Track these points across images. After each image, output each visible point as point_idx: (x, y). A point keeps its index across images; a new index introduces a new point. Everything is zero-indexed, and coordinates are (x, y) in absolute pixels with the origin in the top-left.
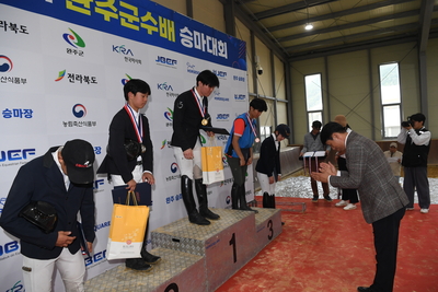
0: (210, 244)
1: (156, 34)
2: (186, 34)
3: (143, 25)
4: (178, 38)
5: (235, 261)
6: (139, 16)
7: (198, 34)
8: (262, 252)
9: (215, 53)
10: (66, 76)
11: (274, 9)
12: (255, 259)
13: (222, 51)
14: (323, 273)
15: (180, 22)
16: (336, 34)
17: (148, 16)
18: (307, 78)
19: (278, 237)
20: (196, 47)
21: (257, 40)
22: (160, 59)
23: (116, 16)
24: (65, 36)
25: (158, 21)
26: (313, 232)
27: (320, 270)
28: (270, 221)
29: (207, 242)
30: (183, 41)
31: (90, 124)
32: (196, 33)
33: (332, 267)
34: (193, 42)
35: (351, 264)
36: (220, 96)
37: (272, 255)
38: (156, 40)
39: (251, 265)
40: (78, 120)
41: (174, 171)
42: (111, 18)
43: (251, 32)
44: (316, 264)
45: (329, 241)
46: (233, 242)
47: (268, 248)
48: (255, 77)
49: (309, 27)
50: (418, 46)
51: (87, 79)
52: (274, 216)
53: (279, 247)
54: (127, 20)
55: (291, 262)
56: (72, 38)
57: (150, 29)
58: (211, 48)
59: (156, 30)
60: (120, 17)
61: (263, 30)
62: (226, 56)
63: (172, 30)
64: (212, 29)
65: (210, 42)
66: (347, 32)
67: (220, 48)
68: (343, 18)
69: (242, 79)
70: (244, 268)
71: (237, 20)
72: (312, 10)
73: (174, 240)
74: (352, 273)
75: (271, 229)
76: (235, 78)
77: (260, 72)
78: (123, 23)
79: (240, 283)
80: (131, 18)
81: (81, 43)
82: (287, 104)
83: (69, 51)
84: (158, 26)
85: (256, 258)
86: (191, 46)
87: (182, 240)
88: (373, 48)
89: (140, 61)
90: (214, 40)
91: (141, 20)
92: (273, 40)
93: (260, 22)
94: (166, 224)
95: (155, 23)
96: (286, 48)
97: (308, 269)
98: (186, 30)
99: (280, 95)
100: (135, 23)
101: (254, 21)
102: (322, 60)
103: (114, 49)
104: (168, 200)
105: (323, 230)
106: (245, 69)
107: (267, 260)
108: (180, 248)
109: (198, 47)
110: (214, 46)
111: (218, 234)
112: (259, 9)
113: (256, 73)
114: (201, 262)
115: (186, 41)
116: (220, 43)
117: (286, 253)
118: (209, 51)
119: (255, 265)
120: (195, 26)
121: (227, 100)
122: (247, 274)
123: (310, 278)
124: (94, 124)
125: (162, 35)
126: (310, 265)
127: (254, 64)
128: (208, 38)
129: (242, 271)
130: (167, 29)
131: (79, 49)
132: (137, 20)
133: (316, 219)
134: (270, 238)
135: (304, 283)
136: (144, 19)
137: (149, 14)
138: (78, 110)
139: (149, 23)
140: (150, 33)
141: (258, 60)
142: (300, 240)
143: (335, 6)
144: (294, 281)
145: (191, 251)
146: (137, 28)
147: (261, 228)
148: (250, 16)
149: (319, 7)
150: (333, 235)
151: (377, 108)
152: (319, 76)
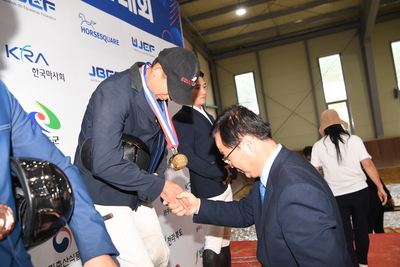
9: (132, 9)
13: (144, 8)
16: (268, 24)
18: (239, 79)
49: (241, 12)
50: (361, 33)
62: (150, 17)
66: (281, 20)
67: (141, 3)
82: (217, 110)
92: (195, 33)
96: (211, 43)
102: (252, 56)
118: (122, 2)
151: (320, 106)
152: (251, 74)
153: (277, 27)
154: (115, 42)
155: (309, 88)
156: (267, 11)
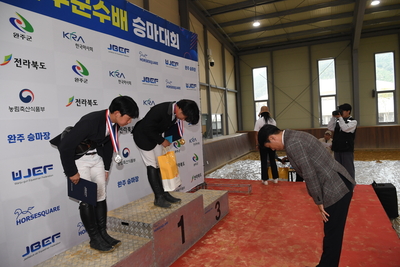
0: (159, 227)
1: (108, 23)
2: (139, 24)
3: (95, 13)
4: (131, 28)
5: (183, 242)
6: (92, 4)
7: (151, 25)
8: (210, 232)
9: (167, 43)
10: (13, 60)
11: (225, 7)
12: (202, 239)
13: (174, 42)
14: (266, 251)
15: (133, 13)
17: (101, 5)
18: (255, 71)
19: (225, 218)
20: (149, 36)
21: (209, 35)
22: (113, 47)
23: (67, 4)
24: (12, 20)
25: (110, 10)
26: (258, 212)
27: (263, 248)
28: (218, 203)
29: (155, 225)
30: (135, 31)
31: (38, 109)
32: (149, 24)
33: (274, 245)
34: (146, 32)
35: (291, 242)
36: (172, 85)
37: (219, 235)
38: (108, 28)
39: (199, 245)
40: (25, 105)
41: (126, 155)
42: (61, 4)
43: (204, 27)
44: (259, 242)
45: (272, 221)
46: (181, 224)
47: (216, 228)
48: (207, 69)
49: (256, 24)
50: (351, 44)
51: (35, 64)
52: (222, 197)
53: (227, 227)
54: (78, 8)
55: (237, 241)
56: (20, 23)
57: (103, 18)
58: (163, 39)
59: (108, 18)
60: (71, 4)
61: (215, 25)
62: (178, 47)
63: (124, 19)
64: (165, 21)
65: (163, 33)
66: (291, 30)
67: (173, 39)
68: (286, 17)
69: (193, 69)
70: (192, 248)
71: (191, 16)
72: (260, 9)
73: (123, 223)
74: (292, 251)
75: (219, 210)
76: (187, 68)
77: (212, 64)
78: (75, 10)
79: (187, 263)
80: (83, 6)
81: (29, 28)
82: (236, 94)
83: (16, 35)
84: (110, 15)
85: (204, 238)
86: (143, 36)
87: (131, 223)
88: (313, 45)
89: (91, 49)
90: (167, 32)
91: (93, 9)
92: (224, 35)
93: (212, 18)
94: (116, 207)
95: (108, 12)
96: (236, 43)
97: (252, 248)
98: (138, 20)
99: (231, 86)
100: (86, 11)
101: (207, 17)
102: (267, 54)
103: (65, 35)
104: (119, 184)
105: (266, 210)
106: (196, 60)
107: (214, 240)
108: (130, 232)
109: (151, 37)
110: (167, 37)
111: (166, 217)
112: (212, 5)
113: (208, 65)
114: (148, 245)
115: (138, 31)
116: (173, 34)
117: (232, 232)
118: (162, 41)
119: (203, 245)
120: (147, 17)
121: (179, 88)
122: (195, 254)
123: (254, 257)
124: (43, 109)
125: (114, 24)
126: (254, 244)
127: (207, 57)
128: (161, 29)
129: (190, 251)
130: (120, 18)
131: (27, 34)
132: (89, 8)
133: (261, 200)
134: (217, 218)
135: (248, 261)
136: (96, 7)
137: (101, 3)
138: (25, 95)
139: (101, 11)
140: (102, 21)
141: (210, 53)
142: (245, 220)
143: (280, 6)
144: (238, 259)
145: (140, 234)
146: (89, 16)
147: (209, 209)
148: (203, 11)
149: (266, 6)
150: (276, 215)
151: (315, 98)
152: (265, 69)
153: (288, 34)
154: (156, 63)
155: (308, 83)
156: (279, 22)
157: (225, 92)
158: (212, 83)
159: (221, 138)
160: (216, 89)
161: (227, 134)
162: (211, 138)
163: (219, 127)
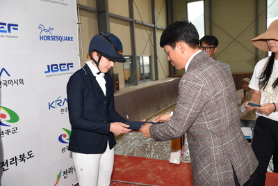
99: (161, 23)
157: (153, 29)
158: (137, 17)
159: (148, 84)
160: (142, 25)
161: (157, 79)
162: (136, 84)
163: (147, 71)
